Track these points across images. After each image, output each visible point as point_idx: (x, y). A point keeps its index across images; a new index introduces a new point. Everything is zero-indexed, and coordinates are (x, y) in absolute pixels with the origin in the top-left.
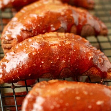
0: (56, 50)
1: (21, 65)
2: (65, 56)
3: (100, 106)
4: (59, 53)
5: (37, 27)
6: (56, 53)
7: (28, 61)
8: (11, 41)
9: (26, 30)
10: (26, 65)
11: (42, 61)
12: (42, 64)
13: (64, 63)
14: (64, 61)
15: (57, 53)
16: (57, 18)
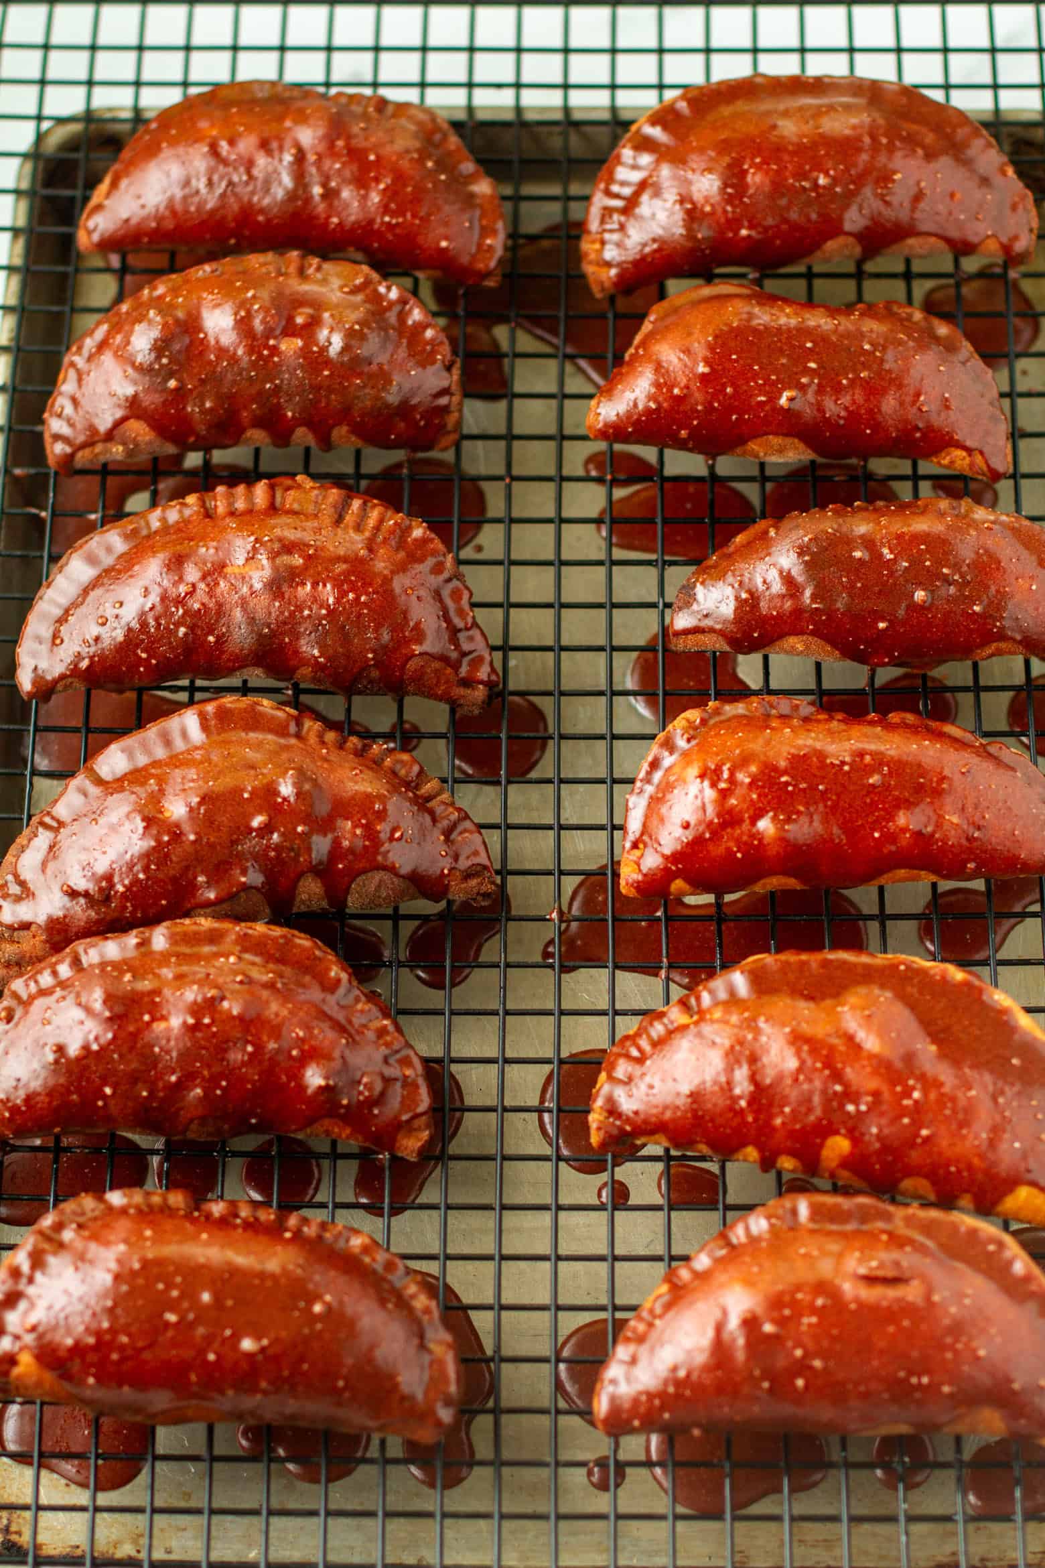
0: (172, 1043)
1: (22, 1094)
2: (206, 1073)
3: (249, 1356)
4: (180, 1055)
5: (136, 881)
6: (168, 1052)
7: (51, 1082)
8: (22, 933)
9: (86, 894)
10: (39, 1094)
11: (106, 1085)
12: (104, 1097)
13: (200, 1100)
14: (199, 1091)
15: (174, 1054)
16: (234, 843)
